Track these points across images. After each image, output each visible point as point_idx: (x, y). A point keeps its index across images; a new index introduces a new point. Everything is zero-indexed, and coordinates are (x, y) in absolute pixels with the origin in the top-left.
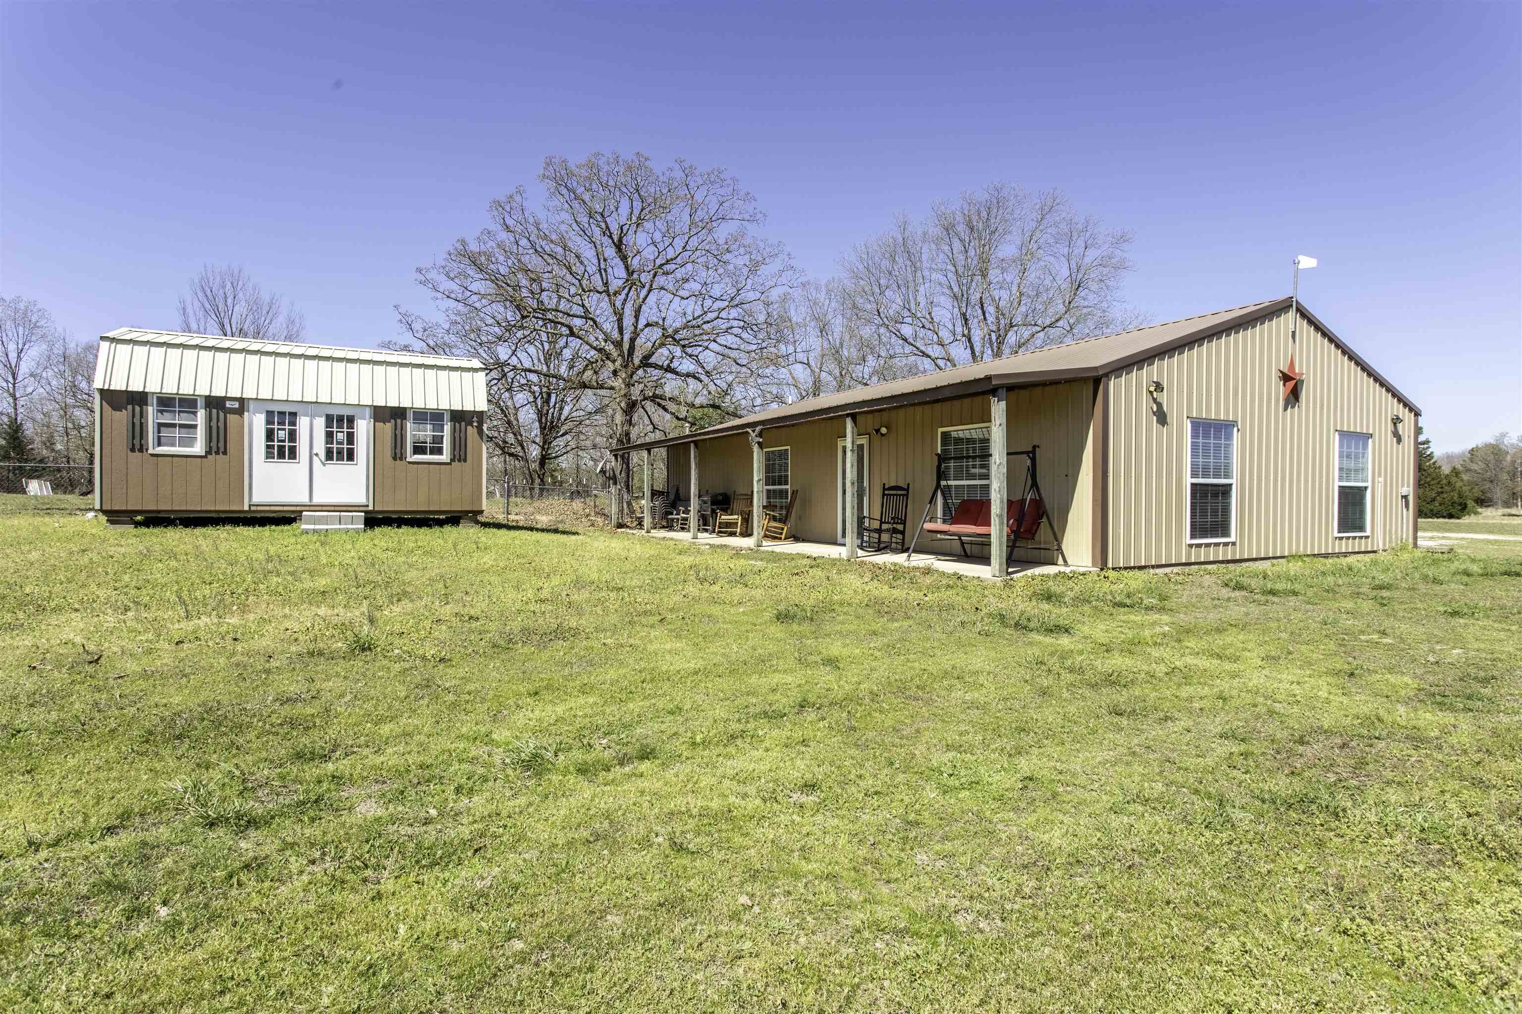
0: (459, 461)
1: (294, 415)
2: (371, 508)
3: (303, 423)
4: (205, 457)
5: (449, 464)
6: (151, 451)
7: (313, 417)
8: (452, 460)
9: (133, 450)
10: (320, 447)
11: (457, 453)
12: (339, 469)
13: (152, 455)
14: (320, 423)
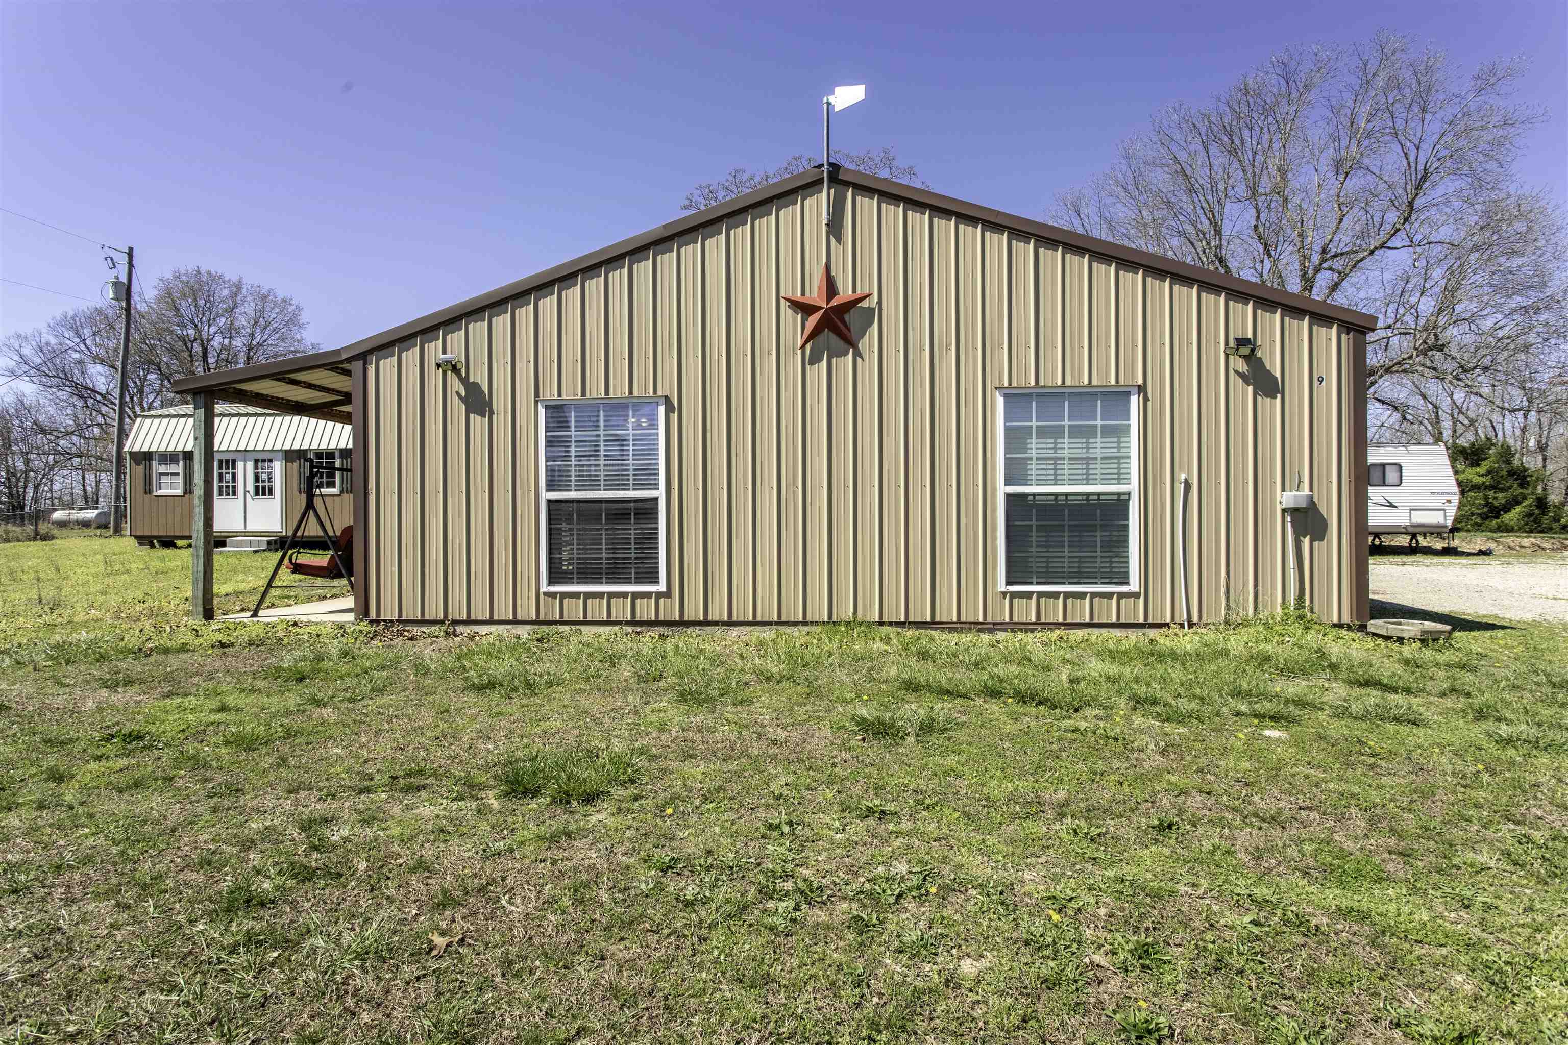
0: (347, 492)
1: (234, 462)
2: (284, 534)
3: (240, 465)
4: (183, 496)
5: (339, 495)
6: (155, 494)
7: (245, 461)
8: (342, 492)
9: (146, 493)
10: (251, 487)
11: (344, 486)
12: (263, 502)
13: (156, 496)
14: (250, 465)
